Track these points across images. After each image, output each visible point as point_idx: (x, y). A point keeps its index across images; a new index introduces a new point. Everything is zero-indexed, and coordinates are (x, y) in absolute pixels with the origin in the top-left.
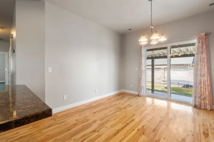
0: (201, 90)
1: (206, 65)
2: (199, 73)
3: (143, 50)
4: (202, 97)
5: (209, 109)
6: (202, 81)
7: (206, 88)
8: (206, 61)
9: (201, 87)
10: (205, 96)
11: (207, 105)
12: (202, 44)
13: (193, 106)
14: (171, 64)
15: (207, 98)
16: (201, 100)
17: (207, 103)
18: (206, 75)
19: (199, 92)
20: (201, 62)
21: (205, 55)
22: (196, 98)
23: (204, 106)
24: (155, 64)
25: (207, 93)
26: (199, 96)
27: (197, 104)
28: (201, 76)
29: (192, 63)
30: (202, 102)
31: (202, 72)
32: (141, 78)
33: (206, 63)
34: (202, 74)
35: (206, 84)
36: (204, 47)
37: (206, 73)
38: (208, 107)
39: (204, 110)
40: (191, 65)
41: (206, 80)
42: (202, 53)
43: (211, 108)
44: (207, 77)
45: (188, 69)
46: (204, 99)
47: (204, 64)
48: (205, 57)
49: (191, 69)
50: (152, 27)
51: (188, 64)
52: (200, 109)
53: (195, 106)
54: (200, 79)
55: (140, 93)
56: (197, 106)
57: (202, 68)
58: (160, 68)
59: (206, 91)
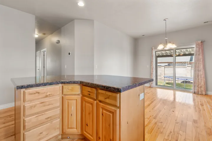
0: (198, 81)
1: (202, 63)
2: (197, 69)
3: (153, 52)
4: (199, 86)
5: (204, 94)
6: (199, 74)
7: (202, 80)
8: (202, 60)
9: (199, 79)
10: (201, 85)
11: (203, 92)
12: (199, 49)
13: (193, 93)
14: (176, 61)
15: (203, 87)
16: (199, 88)
17: (203, 90)
18: (202, 70)
19: (197, 82)
20: (198, 61)
21: (201, 56)
22: (195, 87)
23: (201, 92)
24: (158, 62)
25: (203, 83)
26: (197, 85)
27: (196, 91)
28: (198, 70)
29: (189, 61)
30: (200, 89)
31: (199, 68)
32: (152, 73)
33: (202, 62)
34: (199, 70)
35: (202, 77)
36: (201, 51)
37: (202, 69)
38: (203, 93)
39: (201, 95)
40: (188, 63)
41: (202, 74)
42: (199, 55)
43: (205, 93)
44: (203, 72)
45: (186, 66)
46: (201, 87)
47: (200, 63)
48: (201, 58)
49: (189, 66)
50: (167, 39)
51: (185, 62)
52: (198, 94)
53: (195, 93)
54: (197, 73)
55: (152, 85)
56: (196, 93)
57: (199, 65)
58: (160, 66)
59: (202, 82)
